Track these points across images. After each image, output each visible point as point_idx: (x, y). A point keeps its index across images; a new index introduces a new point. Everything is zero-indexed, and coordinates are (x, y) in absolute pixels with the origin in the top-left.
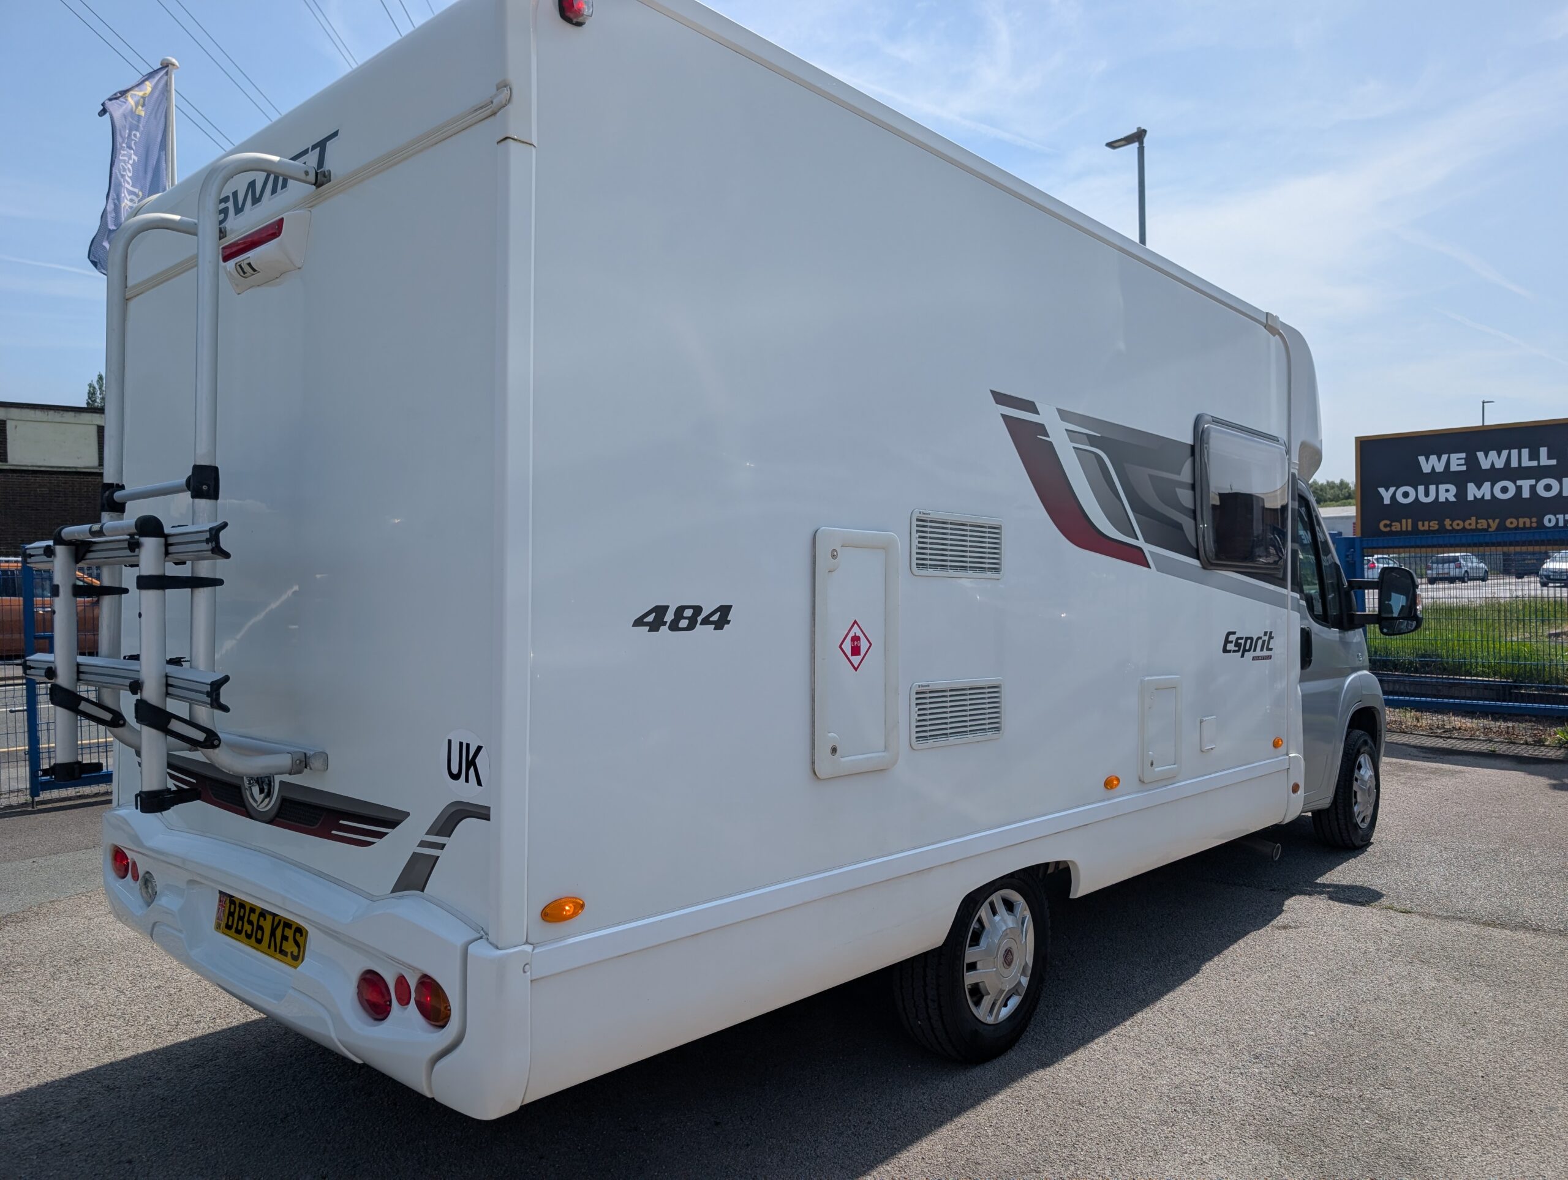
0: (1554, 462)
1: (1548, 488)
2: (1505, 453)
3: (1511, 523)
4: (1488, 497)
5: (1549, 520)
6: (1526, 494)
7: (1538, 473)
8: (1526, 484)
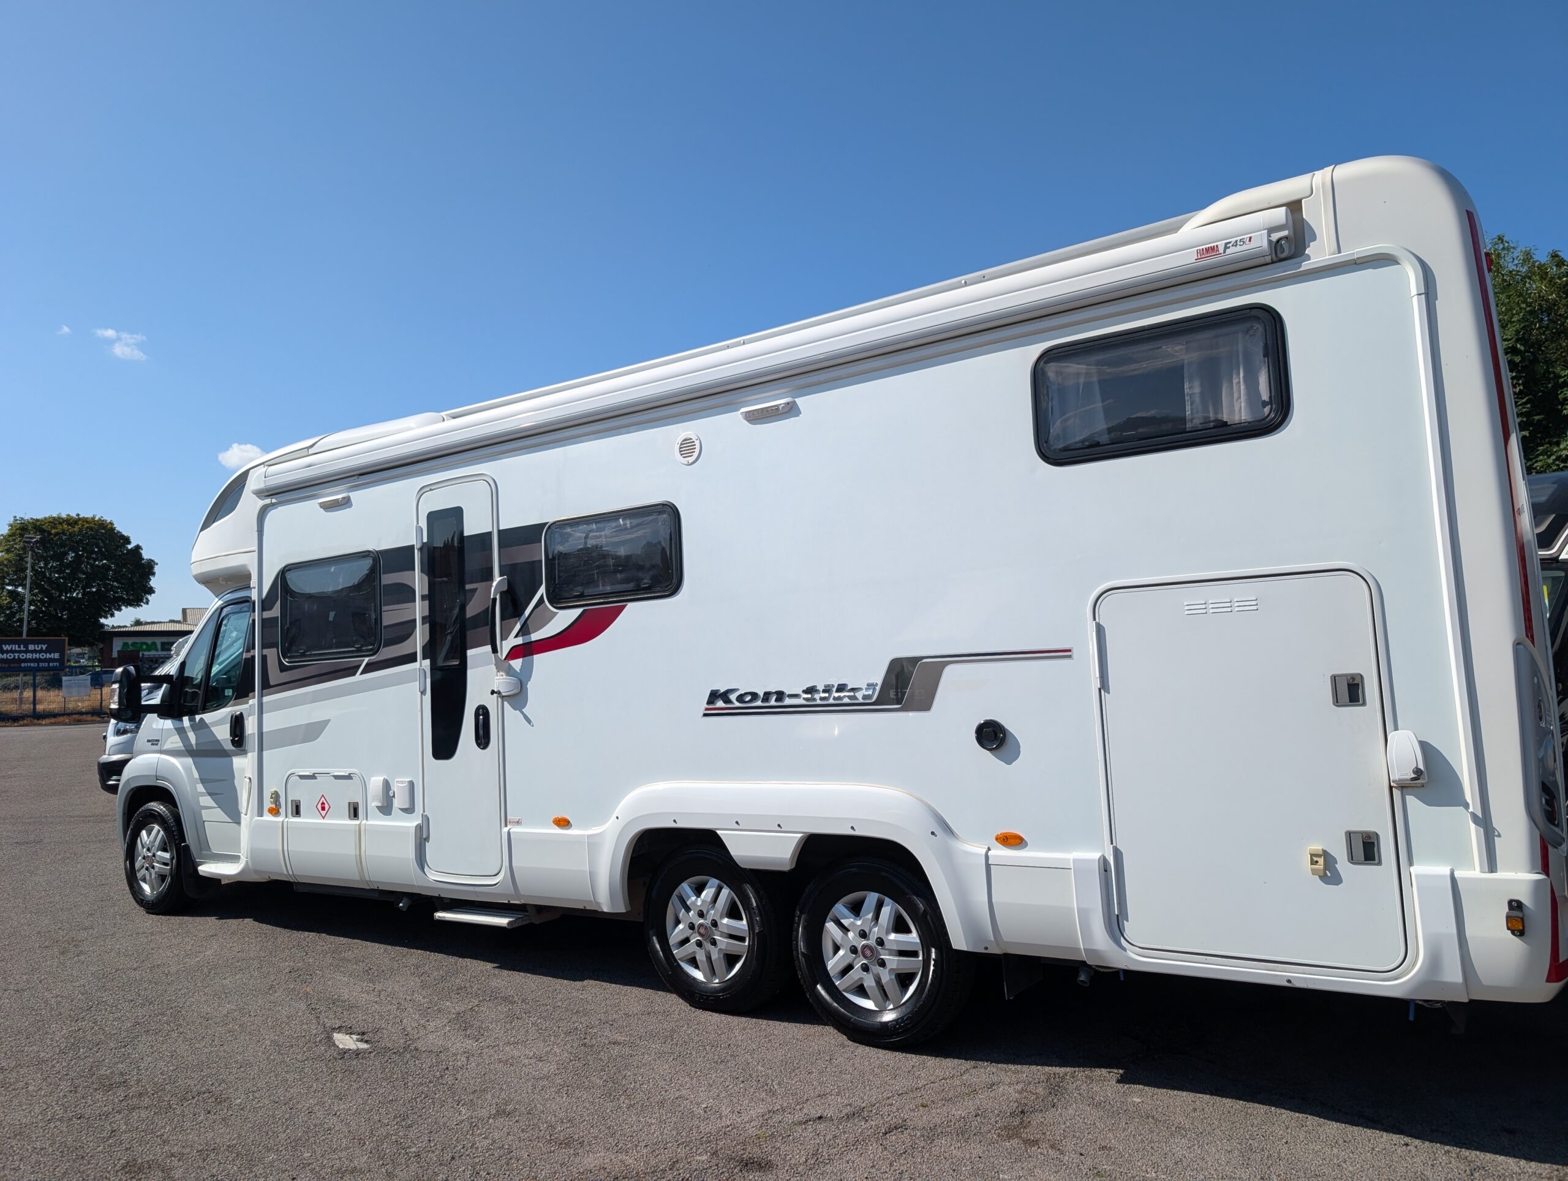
0: (24, 649)
1: (23, 656)
2: (11, 646)
3: (12, 665)
4: (5, 658)
5: (23, 665)
6: (16, 657)
7: (19, 652)
8: (16, 655)
